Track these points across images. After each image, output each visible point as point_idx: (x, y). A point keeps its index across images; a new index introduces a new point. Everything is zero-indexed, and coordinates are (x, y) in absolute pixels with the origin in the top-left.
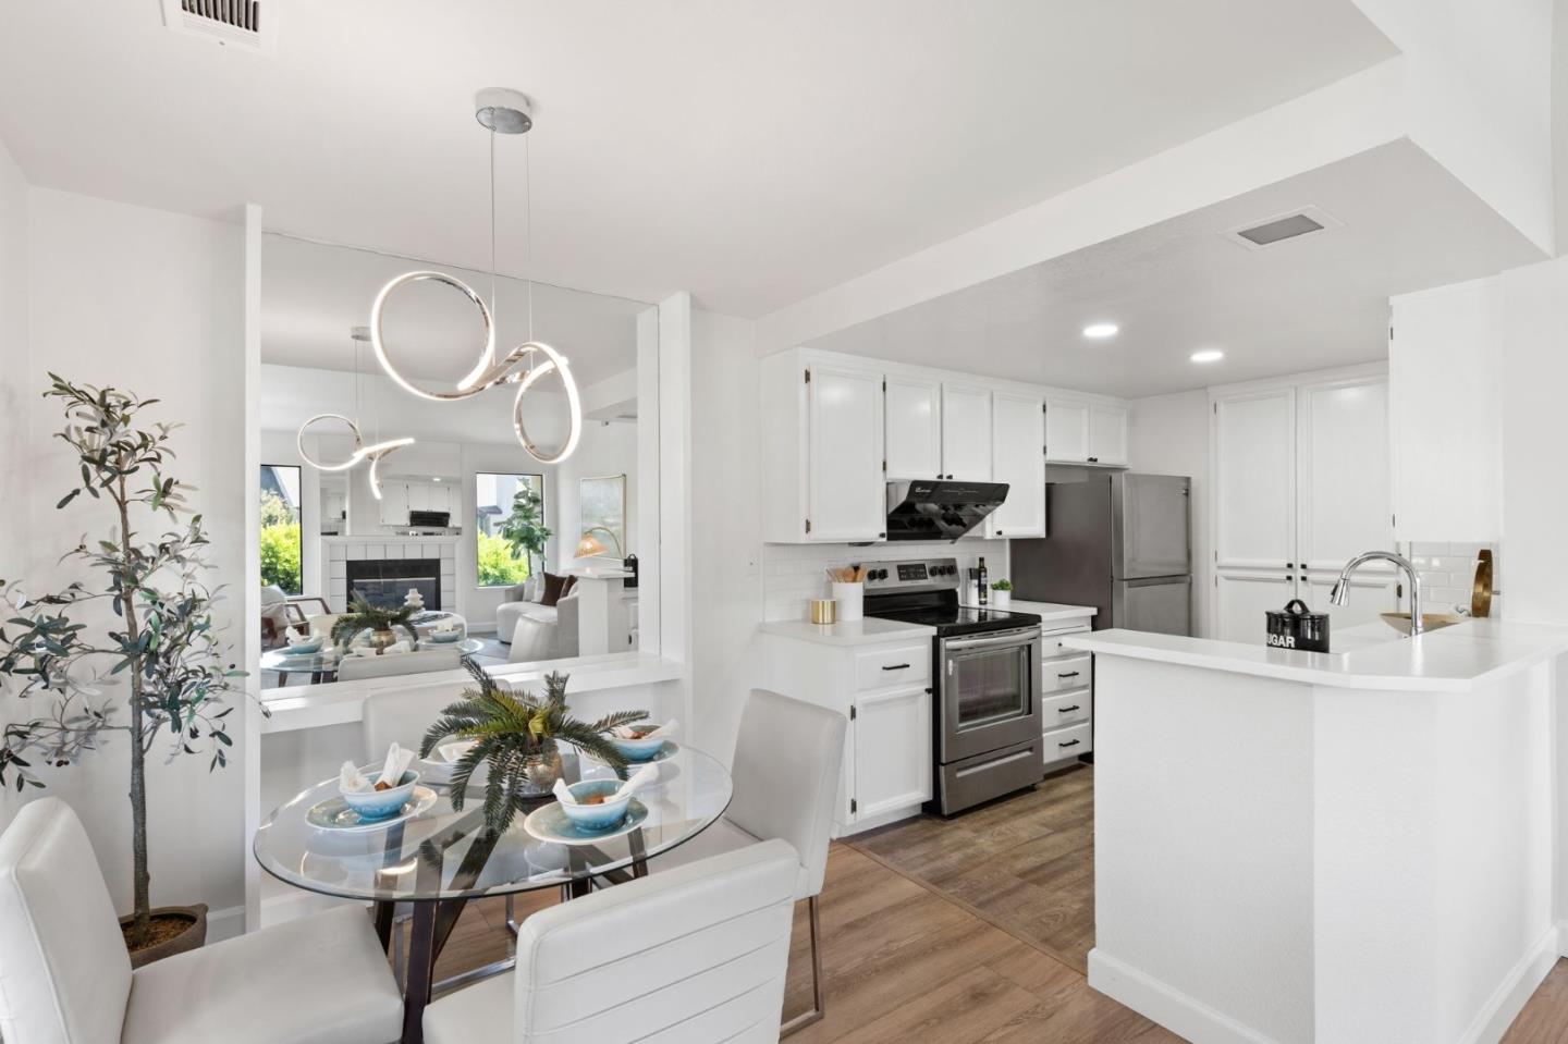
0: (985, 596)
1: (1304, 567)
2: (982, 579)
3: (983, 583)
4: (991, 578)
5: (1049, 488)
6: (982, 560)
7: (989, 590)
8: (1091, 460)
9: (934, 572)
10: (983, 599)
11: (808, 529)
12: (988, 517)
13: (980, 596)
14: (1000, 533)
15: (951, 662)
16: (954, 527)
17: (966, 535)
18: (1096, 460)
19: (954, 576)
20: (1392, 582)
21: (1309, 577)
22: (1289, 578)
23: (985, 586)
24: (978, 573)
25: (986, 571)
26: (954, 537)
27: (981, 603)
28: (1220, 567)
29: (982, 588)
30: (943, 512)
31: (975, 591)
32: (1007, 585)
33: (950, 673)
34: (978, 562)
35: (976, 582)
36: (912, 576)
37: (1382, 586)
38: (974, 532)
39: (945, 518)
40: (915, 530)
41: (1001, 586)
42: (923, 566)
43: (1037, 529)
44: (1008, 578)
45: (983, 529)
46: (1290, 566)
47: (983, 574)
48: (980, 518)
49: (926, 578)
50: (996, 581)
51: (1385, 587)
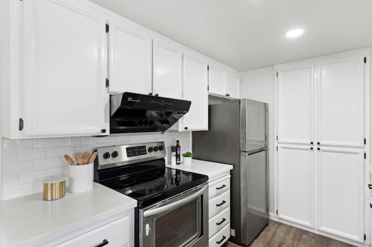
0: (180, 160)
1: (318, 143)
2: (178, 152)
3: (178, 153)
4: (182, 151)
5: (210, 107)
6: (178, 141)
7: (182, 157)
8: (227, 95)
9: (151, 150)
10: (178, 162)
11: (21, 128)
12: (180, 120)
13: (177, 161)
14: (186, 128)
15: (147, 226)
16: (165, 125)
17: (169, 129)
18: (229, 95)
19: (163, 151)
20: (362, 152)
21: (321, 148)
22: (312, 149)
23: (180, 155)
24: (176, 149)
25: (180, 147)
26: (163, 130)
27: (177, 164)
28: (279, 143)
29: (178, 156)
30: (160, 117)
31: (174, 158)
32: (190, 154)
33: (147, 235)
34: (176, 143)
35: (175, 153)
36: (137, 153)
37: (357, 153)
38: (173, 127)
39: (160, 121)
40: (143, 127)
41: (187, 155)
42: (144, 147)
43: (204, 126)
44: (191, 151)
45: (178, 126)
46: (312, 143)
47: (178, 149)
48: (176, 120)
49: (146, 154)
50: (185, 152)
51: (358, 154)
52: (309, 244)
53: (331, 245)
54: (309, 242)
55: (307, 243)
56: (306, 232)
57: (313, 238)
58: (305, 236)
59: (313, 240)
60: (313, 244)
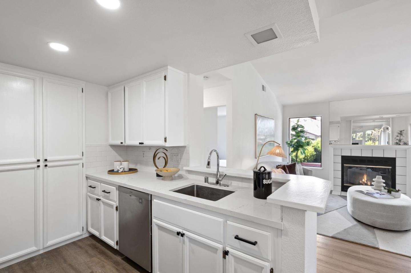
1: (46, 160)
21: (49, 164)
22: (38, 166)
46: (38, 161)
51: (78, 165)
52: (45, 265)
53: (62, 252)
54: (43, 264)
55: (43, 266)
56: (32, 259)
57: (42, 258)
58: (34, 263)
59: (45, 260)
60: (48, 262)
